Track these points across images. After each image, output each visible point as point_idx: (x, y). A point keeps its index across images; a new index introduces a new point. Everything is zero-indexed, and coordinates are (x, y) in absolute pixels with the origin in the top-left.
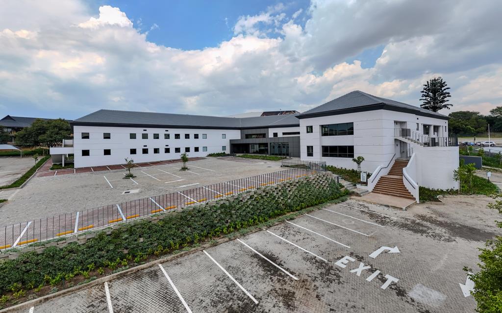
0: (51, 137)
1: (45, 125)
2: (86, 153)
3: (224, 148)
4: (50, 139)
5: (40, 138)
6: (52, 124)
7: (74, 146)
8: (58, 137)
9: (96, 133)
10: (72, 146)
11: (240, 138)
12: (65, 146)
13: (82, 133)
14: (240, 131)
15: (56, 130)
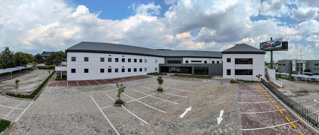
0: (57, 60)
1: (55, 54)
2: (73, 71)
3: (156, 69)
4: (57, 61)
5: (53, 61)
6: (58, 54)
7: (67, 66)
8: (60, 60)
9: (80, 56)
10: (66, 66)
11: (164, 63)
12: (63, 66)
13: (72, 57)
14: (164, 58)
15: (59, 57)
